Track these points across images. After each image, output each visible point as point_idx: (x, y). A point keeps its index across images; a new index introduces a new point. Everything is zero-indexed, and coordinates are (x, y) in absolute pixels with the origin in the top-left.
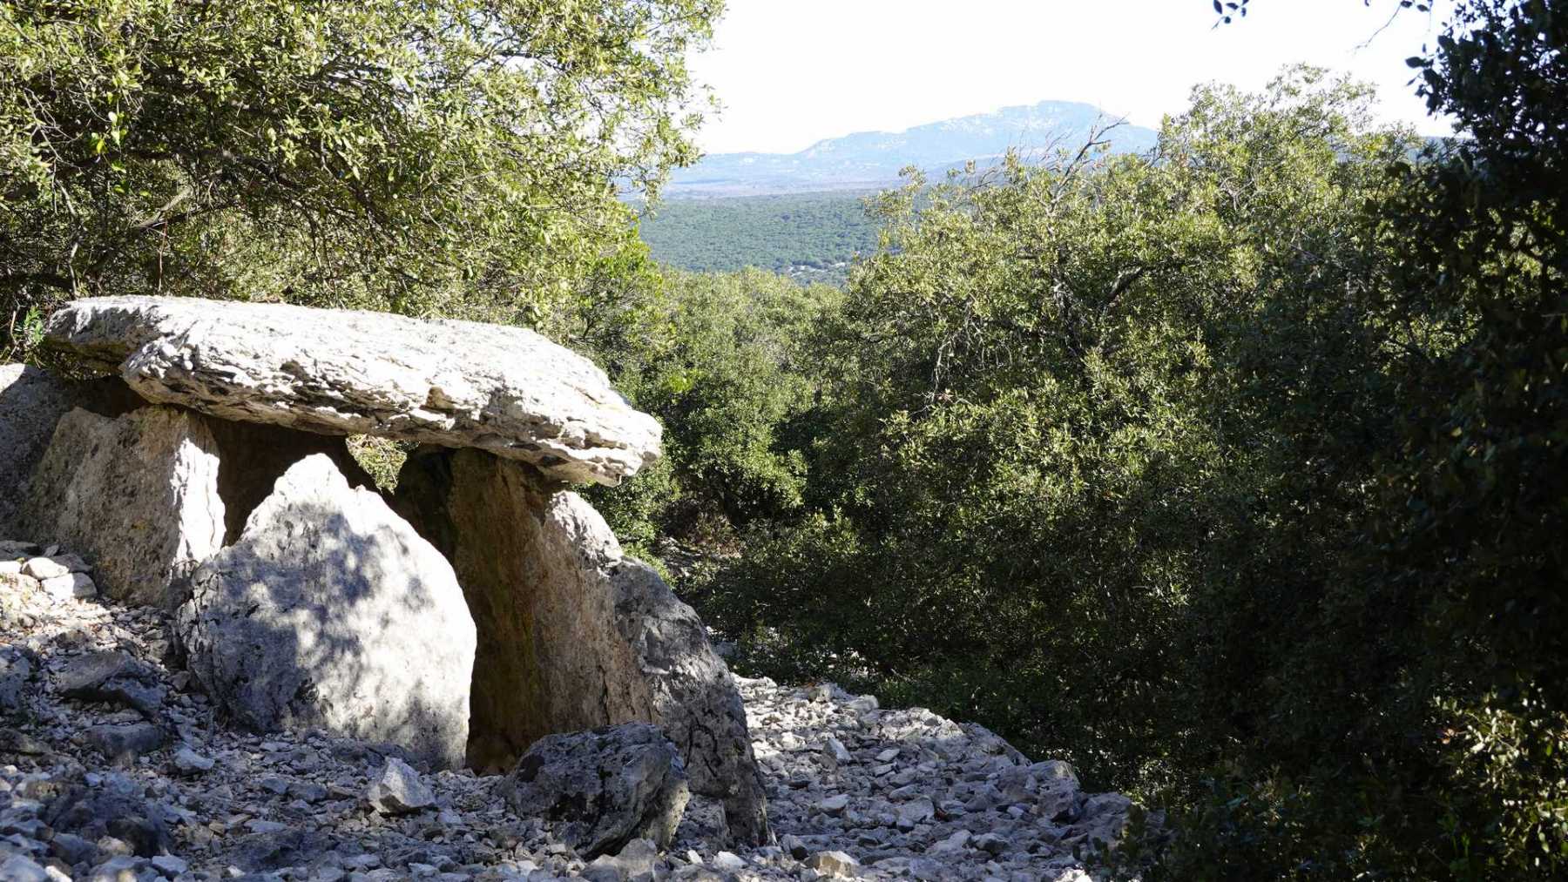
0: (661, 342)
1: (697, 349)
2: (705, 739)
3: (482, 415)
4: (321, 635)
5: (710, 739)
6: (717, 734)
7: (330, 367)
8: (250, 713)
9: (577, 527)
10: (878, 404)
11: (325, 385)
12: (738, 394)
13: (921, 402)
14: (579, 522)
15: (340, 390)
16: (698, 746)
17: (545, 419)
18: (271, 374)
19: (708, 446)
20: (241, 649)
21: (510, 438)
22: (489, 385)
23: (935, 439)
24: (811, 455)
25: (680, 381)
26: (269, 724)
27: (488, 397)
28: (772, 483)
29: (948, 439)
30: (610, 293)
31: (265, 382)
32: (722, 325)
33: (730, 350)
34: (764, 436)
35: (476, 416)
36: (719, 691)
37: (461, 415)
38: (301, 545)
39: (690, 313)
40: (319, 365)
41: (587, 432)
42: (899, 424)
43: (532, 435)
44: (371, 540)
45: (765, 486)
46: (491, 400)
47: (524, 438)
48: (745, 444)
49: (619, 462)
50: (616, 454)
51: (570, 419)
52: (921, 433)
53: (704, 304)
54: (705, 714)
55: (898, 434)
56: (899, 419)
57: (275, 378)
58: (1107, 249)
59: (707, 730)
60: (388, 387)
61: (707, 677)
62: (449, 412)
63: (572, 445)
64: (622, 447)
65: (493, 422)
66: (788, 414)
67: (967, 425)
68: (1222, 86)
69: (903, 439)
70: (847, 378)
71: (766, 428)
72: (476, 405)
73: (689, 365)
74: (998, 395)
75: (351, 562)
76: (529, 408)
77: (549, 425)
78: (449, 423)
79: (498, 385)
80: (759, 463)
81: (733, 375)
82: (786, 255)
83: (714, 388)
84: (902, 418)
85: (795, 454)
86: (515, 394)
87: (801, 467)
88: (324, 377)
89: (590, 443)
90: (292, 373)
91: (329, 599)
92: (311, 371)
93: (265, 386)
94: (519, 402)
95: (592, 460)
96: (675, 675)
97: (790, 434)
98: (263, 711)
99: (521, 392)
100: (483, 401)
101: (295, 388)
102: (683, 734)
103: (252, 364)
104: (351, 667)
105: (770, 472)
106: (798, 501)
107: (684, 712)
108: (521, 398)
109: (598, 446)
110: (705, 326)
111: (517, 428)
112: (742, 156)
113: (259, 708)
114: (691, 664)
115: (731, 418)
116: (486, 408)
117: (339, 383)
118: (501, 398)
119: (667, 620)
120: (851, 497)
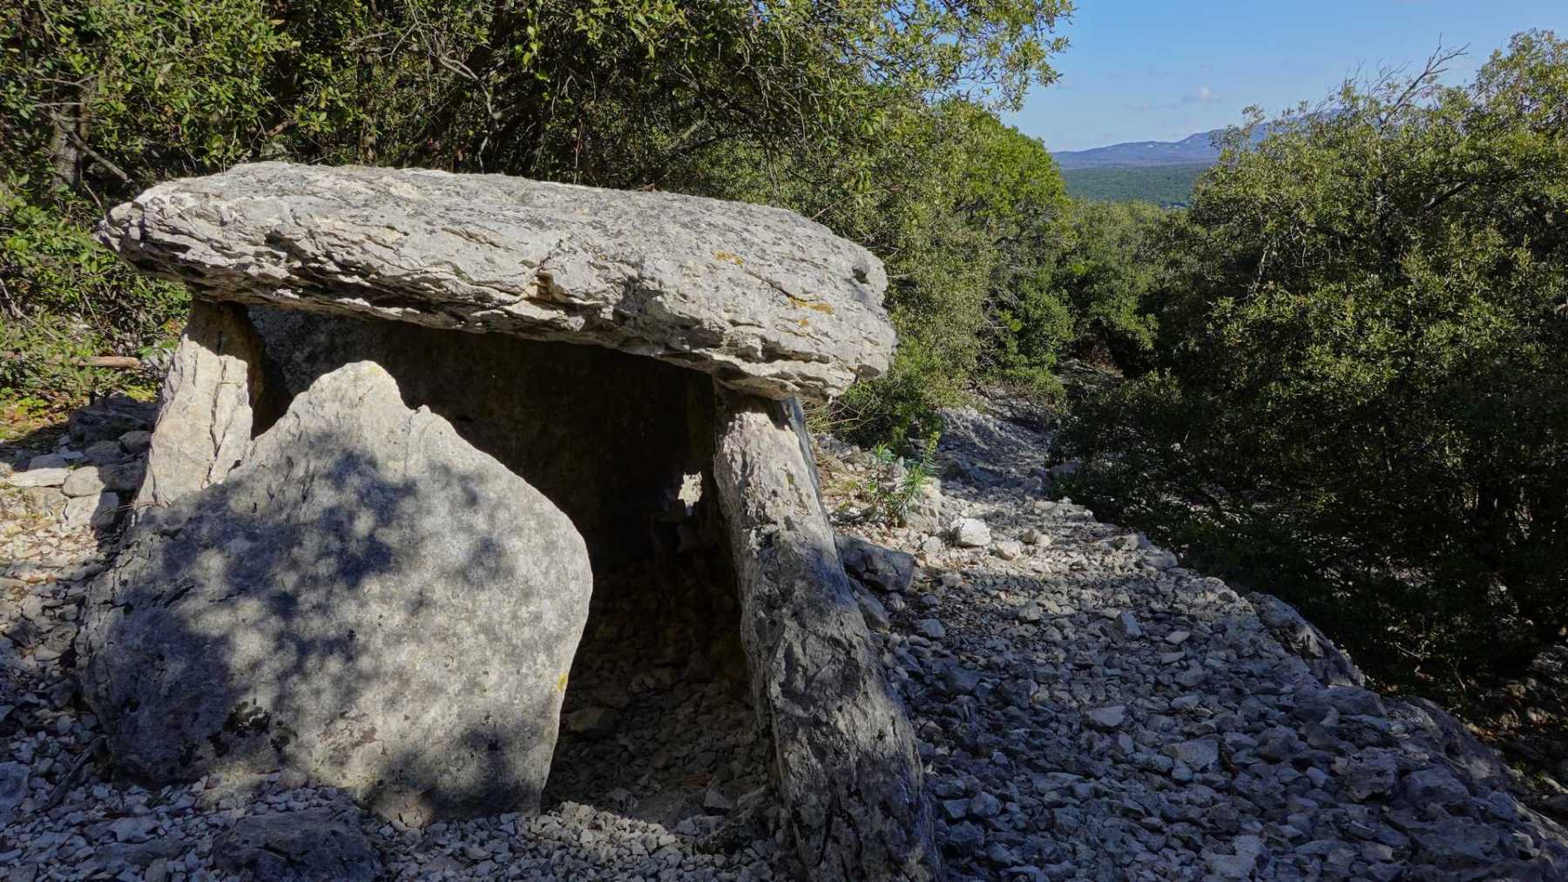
0: (1068, 242)
1: (1095, 246)
2: (846, 834)
3: (615, 312)
4: (281, 640)
5: (852, 837)
6: (864, 830)
7: (335, 241)
8: (134, 757)
9: (745, 465)
10: (1206, 289)
11: (331, 267)
12: (1117, 276)
13: (1244, 292)
14: (748, 460)
15: (361, 275)
16: (836, 840)
17: (699, 322)
18: (251, 249)
19: (1094, 308)
20: (138, 658)
21: (657, 344)
22: (621, 272)
23: (1255, 321)
24: (1161, 318)
25: (1080, 267)
26: (172, 771)
27: (621, 290)
28: (1134, 334)
29: (1269, 322)
30: (1036, 211)
31: (244, 260)
32: (1112, 233)
33: (1115, 248)
34: (1132, 303)
35: (607, 313)
36: (874, 763)
37: (590, 312)
38: (293, 493)
39: (1091, 226)
40: (318, 238)
41: (764, 340)
42: (1225, 308)
43: (683, 342)
44: (408, 489)
45: (1129, 336)
46: (625, 294)
47: (676, 345)
48: (1119, 308)
49: (818, 379)
50: (811, 369)
51: (734, 323)
52: (1242, 317)
53: (1100, 220)
54: (850, 795)
55: (1223, 316)
56: (1225, 304)
57: (258, 255)
58: (1433, 165)
59: (851, 822)
60: (443, 273)
61: (860, 735)
62: (571, 309)
63: (747, 356)
64: (823, 360)
65: (632, 323)
66: (1149, 290)
67: (1288, 311)
68: (1544, 32)
69: (1227, 321)
70: (1185, 269)
71: (1133, 299)
72: (606, 299)
73: (1088, 258)
74: (1315, 289)
75: (363, 524)
76: (671, 305)
77: (702, 330)
78: (577, 322)
79: (634, 273)
80: (1126, 320)
81: (1114, 265)
82: (1167, 199)
83: (1100, 272)
84: (1228, 303)
85: (1151, 317)
86: (652, 286)
87: (1155, 325)
88: (329, 255)
89: (772, 353)
90: (283, 249)
91: (302, 582)
92: (307, 246)
93: (246, 266)
94: (659, 298)
95: (777, 376)
96: (817, 723)
97: (1149, 303)
98: (157, 756)
99: (660, 284)
100: (616, 296)
101: (291, 270)
102: (818, 815)
103: (215, 232)
104: (337, 681)
105: (1133, 327)
106: (1150, 346)
107: (823, 780)
108: (661, 293)
109: (786, 357)
110: (1100, 234)
111: (664, 332)
112: (1145, 144)
113: (151, 747)
114: (840, 709)
115: (1111, 291)
116: (619, 303)
117: (353, 264)
118: (637, 292)
119: (815, 633)
120: (1186, 345)
